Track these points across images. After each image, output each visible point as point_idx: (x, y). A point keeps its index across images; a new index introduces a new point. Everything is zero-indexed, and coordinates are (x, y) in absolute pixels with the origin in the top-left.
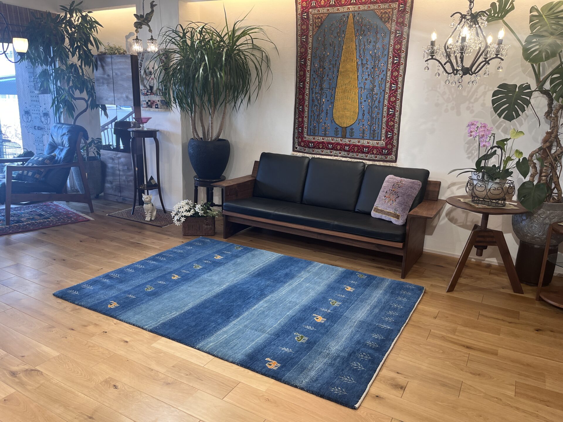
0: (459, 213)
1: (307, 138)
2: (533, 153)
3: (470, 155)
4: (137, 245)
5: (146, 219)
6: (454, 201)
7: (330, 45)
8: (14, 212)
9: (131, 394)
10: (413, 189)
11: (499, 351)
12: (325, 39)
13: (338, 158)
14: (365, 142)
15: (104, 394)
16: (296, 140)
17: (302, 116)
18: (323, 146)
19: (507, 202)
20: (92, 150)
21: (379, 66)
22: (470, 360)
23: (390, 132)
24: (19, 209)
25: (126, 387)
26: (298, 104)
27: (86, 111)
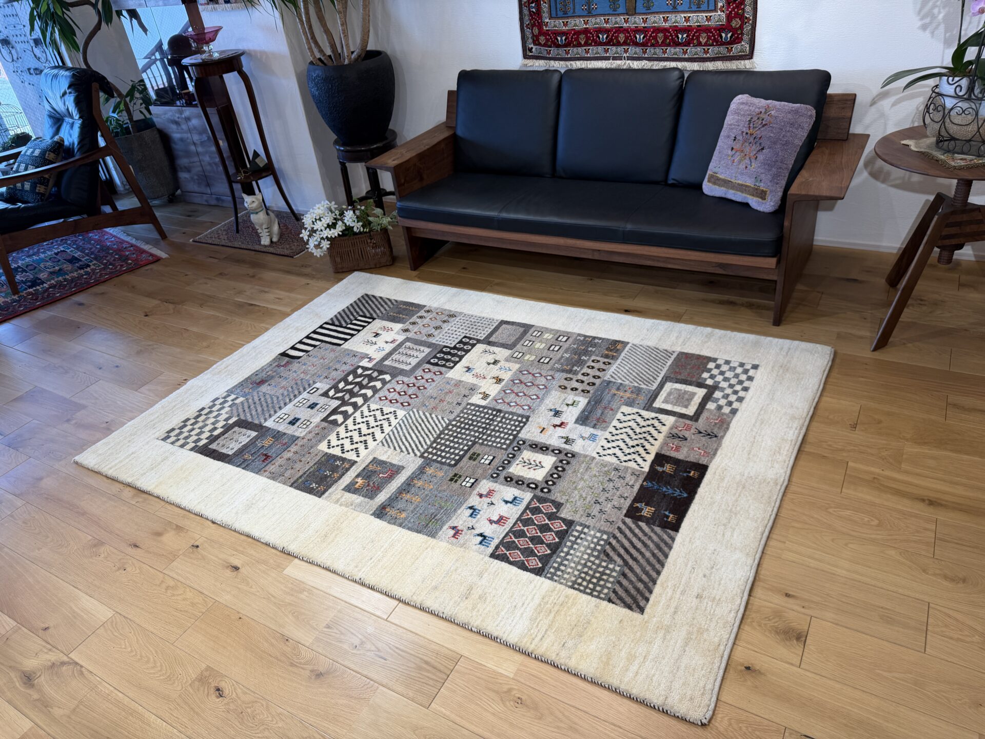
1: (552, 24)
4: (249, 309)
5: (262, 243)
6: (894, 152)
8: (28, 260)
9: (249, 710)
10: (797, 129)
13: (624, 62)
14: (679, 20)
15: (197, 714)
16: (528, 32)
18: (588, 38)
20: (137, 106)
22: (941, 539)
25: (239, 690)
27: (100, 29)
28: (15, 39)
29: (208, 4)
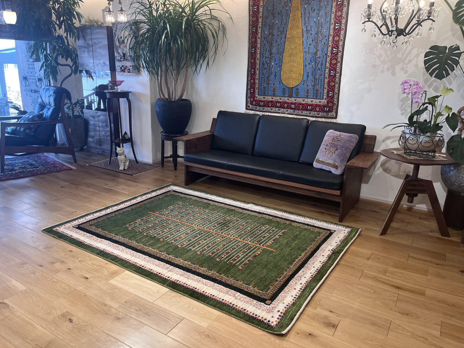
0: (393, 165)
1: (259, 97)
2: (461, 109)
3: (404, 112)
4: (109, 191)
5: (120, 169)
6: (388, 153)
7: (279, 13)
8: (10, 162)
9: (83, 328)
10: (351, 143)
11: (426, 292)
12: (274, 8)
13: (286, 115)
14: (308, 101)
15: (59, 327)
16: (249, 100)
17: (254, 78)
18: (272, 104)
19: (436, 154)
20: (77, 109)
21: (322, 32)
22: (399, 300)
23: (331, 92)
24: (15, 159)
25: (80, 321)
26: (250, 68)
27: (71, 76)
28: (30, 77)
29: (121, 72)
